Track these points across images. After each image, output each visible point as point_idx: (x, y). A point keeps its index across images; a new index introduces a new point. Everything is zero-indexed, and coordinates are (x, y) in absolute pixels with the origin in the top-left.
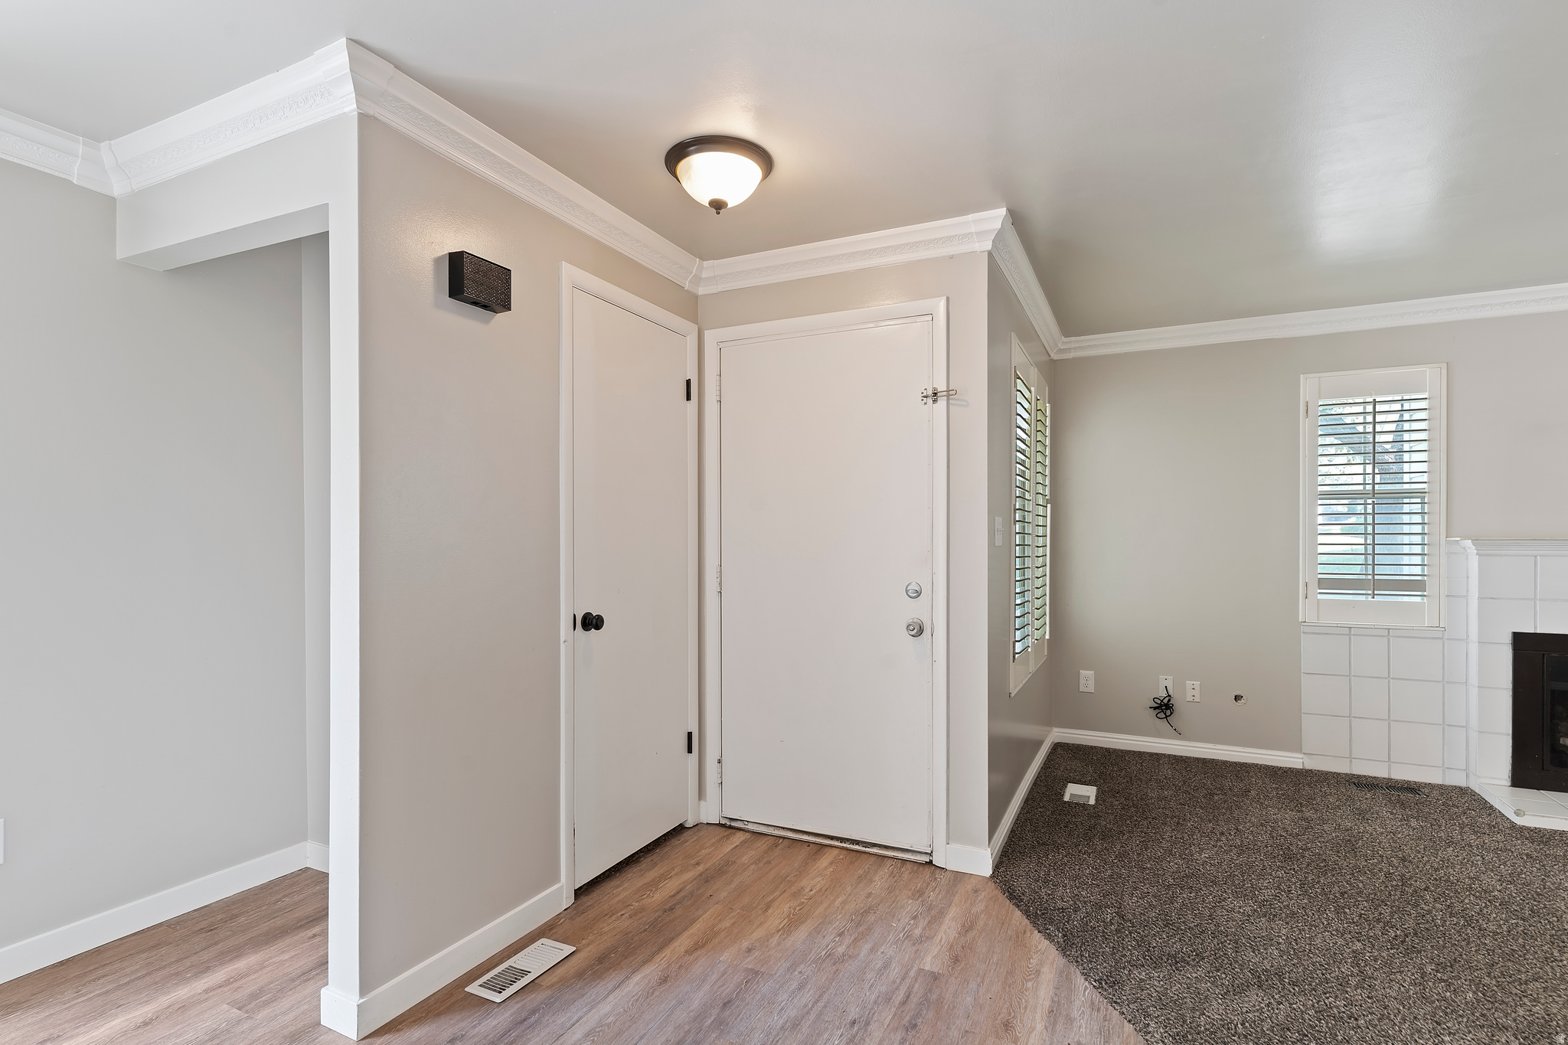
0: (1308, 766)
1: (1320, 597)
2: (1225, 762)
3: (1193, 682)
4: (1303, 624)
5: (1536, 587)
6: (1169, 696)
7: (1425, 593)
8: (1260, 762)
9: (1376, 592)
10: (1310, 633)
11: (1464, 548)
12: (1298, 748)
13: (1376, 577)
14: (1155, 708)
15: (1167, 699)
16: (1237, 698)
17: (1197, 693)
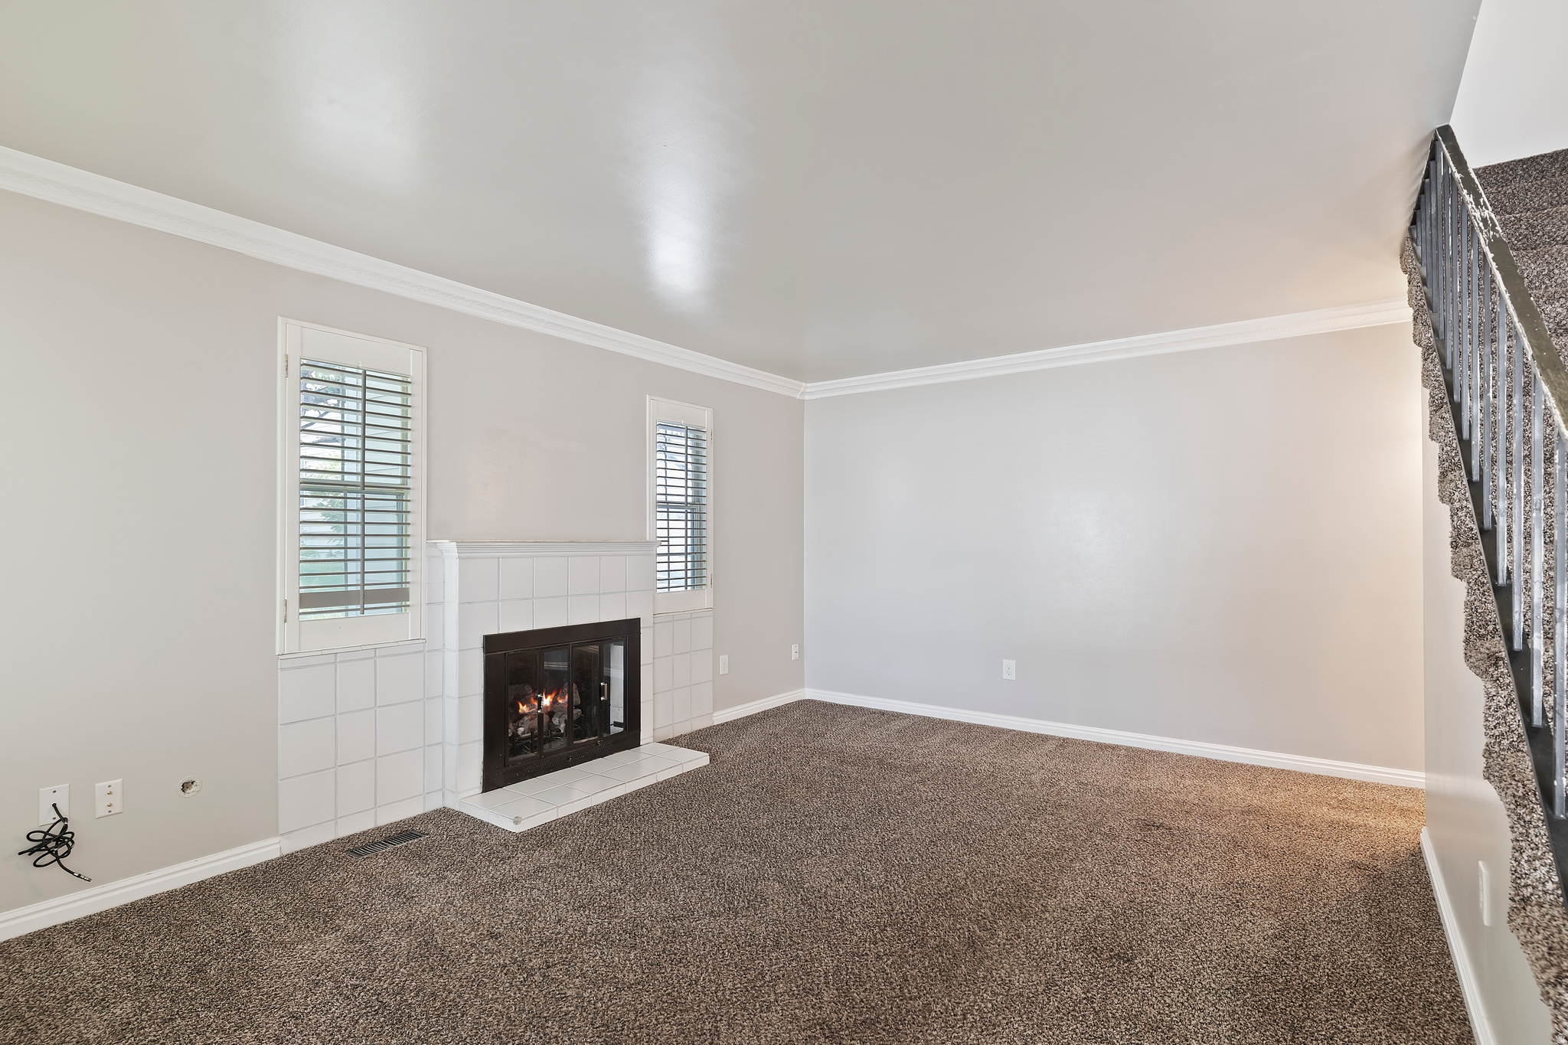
0: (287, 851)
1: (303, 618)
2: (171, 895)
3: (109, 783)
4: (280, 657)
5: (499, 589)
6: (64, 820)
7: (408, 603)
8: (221, 872)
9: (366, 606)
10: (289, 669)
11: (441, 551)
12: (272, 830)
13: (366, 588)
14: (31, 851)
15: (61, 825)
16: (185, 787)
17: (116, 800)
